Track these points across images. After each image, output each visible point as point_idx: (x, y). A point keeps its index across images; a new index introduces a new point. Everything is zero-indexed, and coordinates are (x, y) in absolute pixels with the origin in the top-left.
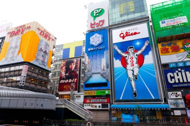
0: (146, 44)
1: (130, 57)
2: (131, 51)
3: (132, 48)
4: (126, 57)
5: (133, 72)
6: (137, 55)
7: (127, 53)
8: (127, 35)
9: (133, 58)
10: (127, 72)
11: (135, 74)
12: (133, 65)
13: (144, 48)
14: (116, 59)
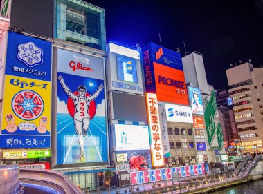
0: (100, 89)
1: (80, 102)
2: (82, 92)
3: (84, 88)
4: (75, 100)
5: (83, 124)
6: (89, 101)
7: (77, 94)
8: (78, 67)
9: (83, 104)
10: (74, 123)
11: (85, 128)
12: (83, 115)
13: (97, 93)
14: (61, 100)
